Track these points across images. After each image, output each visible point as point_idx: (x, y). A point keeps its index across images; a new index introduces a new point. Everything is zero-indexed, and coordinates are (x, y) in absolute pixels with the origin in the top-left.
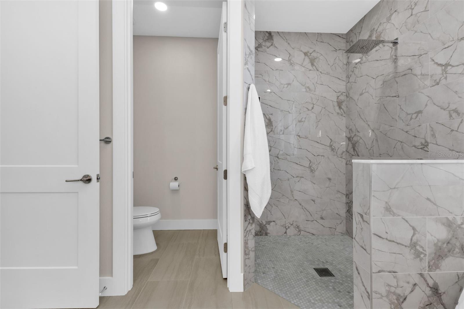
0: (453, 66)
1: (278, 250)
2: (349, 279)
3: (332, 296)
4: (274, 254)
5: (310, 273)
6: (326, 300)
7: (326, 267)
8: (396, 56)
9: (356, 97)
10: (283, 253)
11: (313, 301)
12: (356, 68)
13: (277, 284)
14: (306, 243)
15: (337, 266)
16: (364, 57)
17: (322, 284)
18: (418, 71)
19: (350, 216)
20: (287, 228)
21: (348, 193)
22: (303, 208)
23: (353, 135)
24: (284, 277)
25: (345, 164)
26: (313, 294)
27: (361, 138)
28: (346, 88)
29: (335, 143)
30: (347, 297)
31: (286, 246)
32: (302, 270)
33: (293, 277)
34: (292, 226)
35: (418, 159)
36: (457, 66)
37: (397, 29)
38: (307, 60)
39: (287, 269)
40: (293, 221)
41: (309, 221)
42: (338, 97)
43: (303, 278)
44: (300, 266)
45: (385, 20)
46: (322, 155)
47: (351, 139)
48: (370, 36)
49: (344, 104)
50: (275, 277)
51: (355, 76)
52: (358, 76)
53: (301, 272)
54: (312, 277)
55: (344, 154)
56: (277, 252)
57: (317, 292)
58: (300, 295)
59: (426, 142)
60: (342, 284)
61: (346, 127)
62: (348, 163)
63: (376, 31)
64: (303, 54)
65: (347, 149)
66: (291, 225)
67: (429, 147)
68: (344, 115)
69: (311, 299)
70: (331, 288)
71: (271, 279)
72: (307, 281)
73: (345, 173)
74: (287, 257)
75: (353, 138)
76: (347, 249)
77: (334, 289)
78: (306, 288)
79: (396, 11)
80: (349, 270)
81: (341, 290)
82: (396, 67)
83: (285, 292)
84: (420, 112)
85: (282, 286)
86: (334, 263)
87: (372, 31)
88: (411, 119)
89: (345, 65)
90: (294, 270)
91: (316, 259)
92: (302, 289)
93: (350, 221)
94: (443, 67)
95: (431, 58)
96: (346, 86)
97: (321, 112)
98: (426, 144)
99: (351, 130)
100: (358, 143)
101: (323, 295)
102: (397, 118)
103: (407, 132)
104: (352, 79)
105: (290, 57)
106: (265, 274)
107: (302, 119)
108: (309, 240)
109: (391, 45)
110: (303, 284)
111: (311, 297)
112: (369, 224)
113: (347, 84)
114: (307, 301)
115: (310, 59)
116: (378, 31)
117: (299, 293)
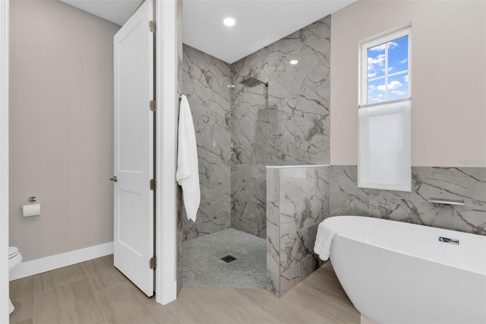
0: (297, 110)
1: (186, 255)
2: (246, 257)
3: (242, 272)
4: (184, 259)
5: (220, 263)
6: (239, 276)
7: (228, 254)
8: (267, 94)
9: (239, 117)
10: (191, 256)
11: (232, 281)
12: (239, 94)
13: (200, 281)
14: (206, 242)
15: (235, 252)
16: (245, 88)
17: (231, 267)
18: (279, 108)
19: (234, 212)
20: (187, 233)
21: (233, 193)
22: (200, 212)
23: (237, 147)
24: (202, 274)
25: (230, 170)
26: (230, 276)
27: (243, 150)
28: (231, 108)
29: (224, 152)
30: (250, 268)
31: (191, 250)
32: (213, 263)
33: (210, 270)
34: (192, 231)
35: (280, 165)
36: (299, 111)
37: (268, 76)
38: (204, 78)
39: (202, 267)
40: (193, 225)
41: (205, 222)
42: (226, 115)
43: (217, 268)
44: (210, 261)
45: (260, 67)
46: (215, 163)
47: (236, 150)
48: (250, 74)
49: (230, 121)
50: (196, 277)
51: (239, 101)
52: (241, 101)
53: (213, 265)
54: (222, 265)
55: (230, 162)
56: (185, 257)
57: (231, 273)
58: (221, 281)
59: (284, 154)
60: (244, 262)
61: (231, 140)
62: (233, 169)
63: (254, 72)
64: (201, 71)
65: (232, 158)
66: (191, 229)
67: (286, 157)
68: (230, 130)
69: (230, 280)
70: (238, 267)
71: (193, 279)
72: (221, 269)
73: (230, 177)
74: (196, 258)
75: (237, 149)
76: (236, 237)
77: (240, 267)
78: (223, 274)
79: (267, 63)
80: (244, 251)
81: (245, 266)
82: (267, 102)
83: (209, 284)
84: (281, 135)
85: (205, 280)
86: (232, 250)
87: (251, 70)
88: (276, 138)
89: (230, 90)
90: (208, 265)
91: (219, 252)
92: (220, 276)
93: (234, 215)
94: (293, 110)
95: (287, 102)
96: (231, 106)
97: (215, 126)
98: (284, 156)
99: (235, 142)
100: (241, 153)
101: (236, 274)
102: (268, 137)
103: (274, 147)
104: (236, 102)
105: (190, 70)
106: (185, 278)
107: (199, 130)
108: (207, 239)
109: (264, 86)
110: (220, 273)
111: (230, 279)
112: (278, 207)
113: (232, 105)
114: (228, 282)
115: (205, 76)
116: (255, 72)
117: (220, 280)
